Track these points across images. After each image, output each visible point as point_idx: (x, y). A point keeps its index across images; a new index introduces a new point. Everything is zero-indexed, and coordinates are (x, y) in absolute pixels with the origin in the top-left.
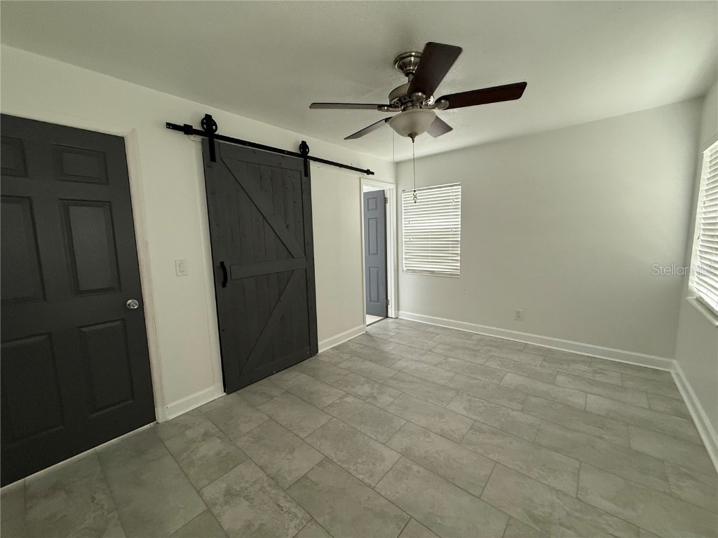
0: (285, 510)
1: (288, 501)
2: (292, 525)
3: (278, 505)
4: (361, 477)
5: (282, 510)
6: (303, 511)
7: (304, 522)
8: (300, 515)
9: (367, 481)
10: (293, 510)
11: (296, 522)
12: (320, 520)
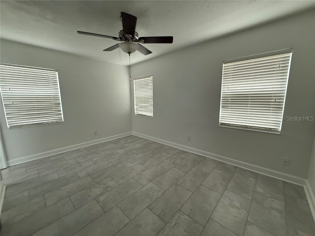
0: (177, 221)
1: (172, 221)
2: (183, 217)
3: (174, 225)
4: (160, 194)
5: (177, 223)
6: (176, 214)
7: (181, 213)
8: (178, 215)
9: (162, 192)
10: (176, 218)
11: (181, 216)
12: (179, 207)
